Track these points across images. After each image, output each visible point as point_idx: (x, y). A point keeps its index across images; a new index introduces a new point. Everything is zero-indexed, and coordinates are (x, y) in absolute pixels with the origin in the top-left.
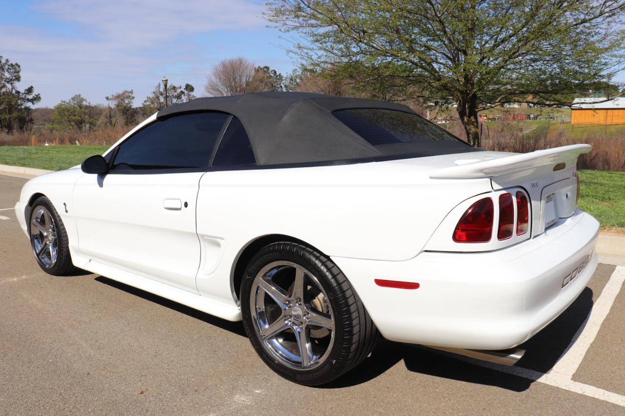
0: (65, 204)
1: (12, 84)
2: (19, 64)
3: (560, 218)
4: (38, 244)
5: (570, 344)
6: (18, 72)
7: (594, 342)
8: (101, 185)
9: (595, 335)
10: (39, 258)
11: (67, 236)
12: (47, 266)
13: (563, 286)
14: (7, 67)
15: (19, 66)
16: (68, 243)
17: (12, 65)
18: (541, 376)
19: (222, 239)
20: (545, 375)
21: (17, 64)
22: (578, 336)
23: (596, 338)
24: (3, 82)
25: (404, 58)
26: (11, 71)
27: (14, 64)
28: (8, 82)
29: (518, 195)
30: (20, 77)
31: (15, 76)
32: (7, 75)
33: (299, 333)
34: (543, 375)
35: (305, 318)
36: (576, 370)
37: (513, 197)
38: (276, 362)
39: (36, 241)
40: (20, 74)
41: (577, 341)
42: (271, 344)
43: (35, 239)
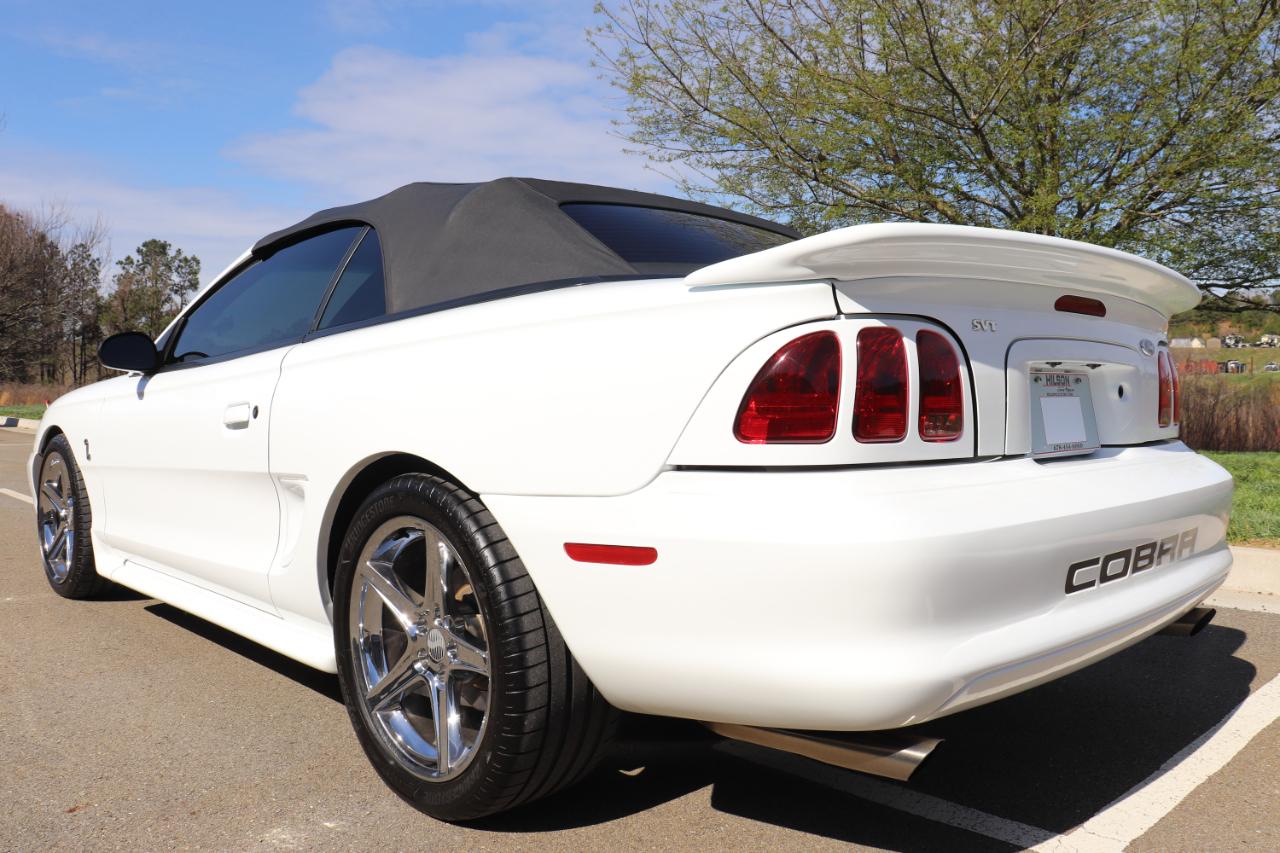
0: (86, 441)
1: (182, 295)
2: (198, 257)
3: (1103, 446)
4: (50, 533)
5: (1153, 775)
6: (196, 273)
7: (1221, 773)
8: (141, 395)
9: (1229, 760)
10: (48, 563)
11: (90, 513)
12: (56, 576)
13: (1070, 588)
14: (176, 263)
15: (198, 262)
16: (90, 527)
17: (186, 260)
18: (1045, 839)
19: (304, 477)
20: (1058, 837)
21: (194, 259)
22: (1183, 758)
23: (1228, 764)
24: (168, 291)
25: (909, 213)
26: (184, 271)
27: (189, 258)
28: (176, 292)
29: (922, 338)
30: (198, 283)
31: (189, 281)
32: (175, 278)
33: (438, 691)
34: (1051, 837)
35: (449, 654)
36: (1145, 830)
37: (906, 340)
38: (392, 763)
39: (46, 527)
40: (198, 276)
41: (1176, 768)
42: (387, 719)
43: (46, 523)
